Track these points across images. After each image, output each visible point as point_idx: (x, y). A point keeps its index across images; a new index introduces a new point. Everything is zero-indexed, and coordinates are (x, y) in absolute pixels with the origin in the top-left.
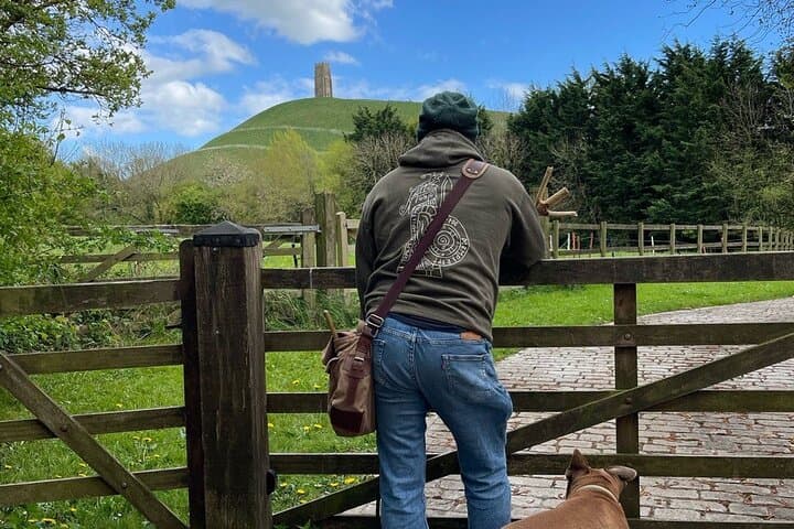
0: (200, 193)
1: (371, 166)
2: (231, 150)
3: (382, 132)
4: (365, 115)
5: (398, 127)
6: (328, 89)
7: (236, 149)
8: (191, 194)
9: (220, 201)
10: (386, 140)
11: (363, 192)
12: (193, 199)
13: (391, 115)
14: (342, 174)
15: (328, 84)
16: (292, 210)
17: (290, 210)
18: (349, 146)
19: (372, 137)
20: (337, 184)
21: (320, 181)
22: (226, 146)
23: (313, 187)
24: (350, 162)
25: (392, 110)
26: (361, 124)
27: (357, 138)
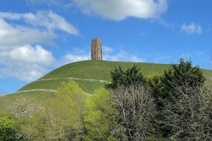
0: (10, 121)
1: (121, 105)
2: (36, 92)
3: (130, 83)
4: (119, 71)
5: (140, 80)
6: (99, 55)
7: (39, 92)
8: (4, 121)
9: (22, 127)
10: (132, 88)
11: (116, 123)
12: (5, 124)
13: (136, 72)
14: (103, 110)
15: (99, 52)
16: (68, 134)
17: (67, 134)
18: (107, 92)
19: (123, 86)
20: (99, 117)
21: (87, 115)
22: (33, 90)
23: (83, 119)
24: (108, 102)
25: (137, 69)
26: (116, 77)
27: (113, 87)
